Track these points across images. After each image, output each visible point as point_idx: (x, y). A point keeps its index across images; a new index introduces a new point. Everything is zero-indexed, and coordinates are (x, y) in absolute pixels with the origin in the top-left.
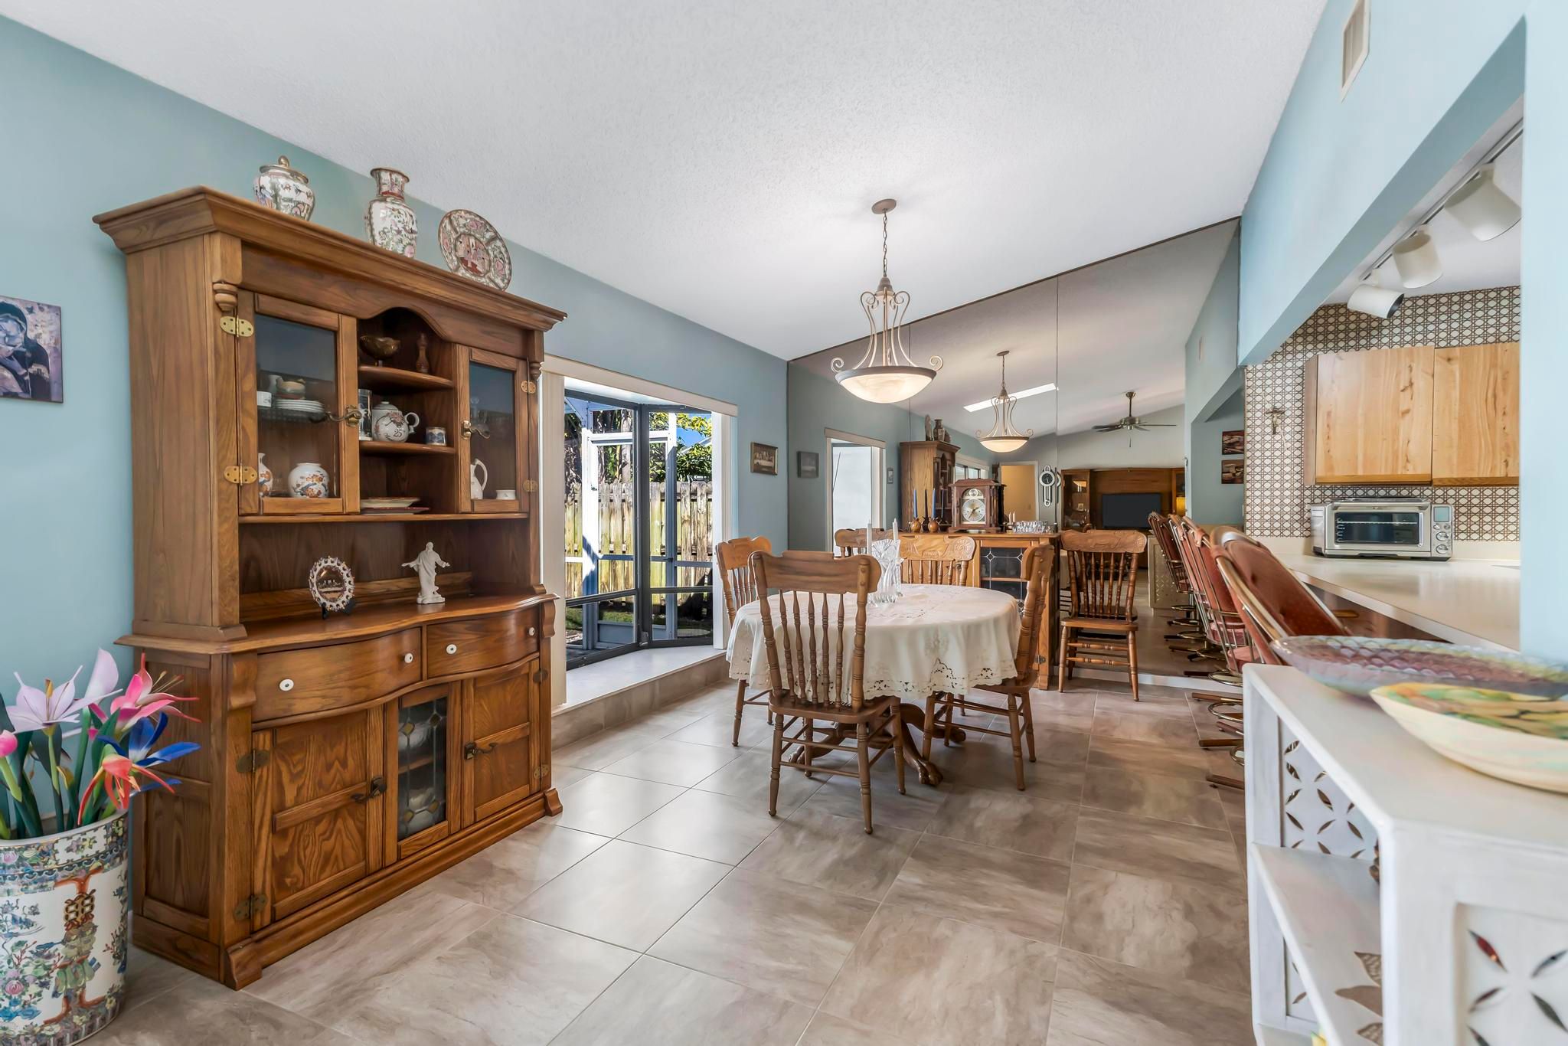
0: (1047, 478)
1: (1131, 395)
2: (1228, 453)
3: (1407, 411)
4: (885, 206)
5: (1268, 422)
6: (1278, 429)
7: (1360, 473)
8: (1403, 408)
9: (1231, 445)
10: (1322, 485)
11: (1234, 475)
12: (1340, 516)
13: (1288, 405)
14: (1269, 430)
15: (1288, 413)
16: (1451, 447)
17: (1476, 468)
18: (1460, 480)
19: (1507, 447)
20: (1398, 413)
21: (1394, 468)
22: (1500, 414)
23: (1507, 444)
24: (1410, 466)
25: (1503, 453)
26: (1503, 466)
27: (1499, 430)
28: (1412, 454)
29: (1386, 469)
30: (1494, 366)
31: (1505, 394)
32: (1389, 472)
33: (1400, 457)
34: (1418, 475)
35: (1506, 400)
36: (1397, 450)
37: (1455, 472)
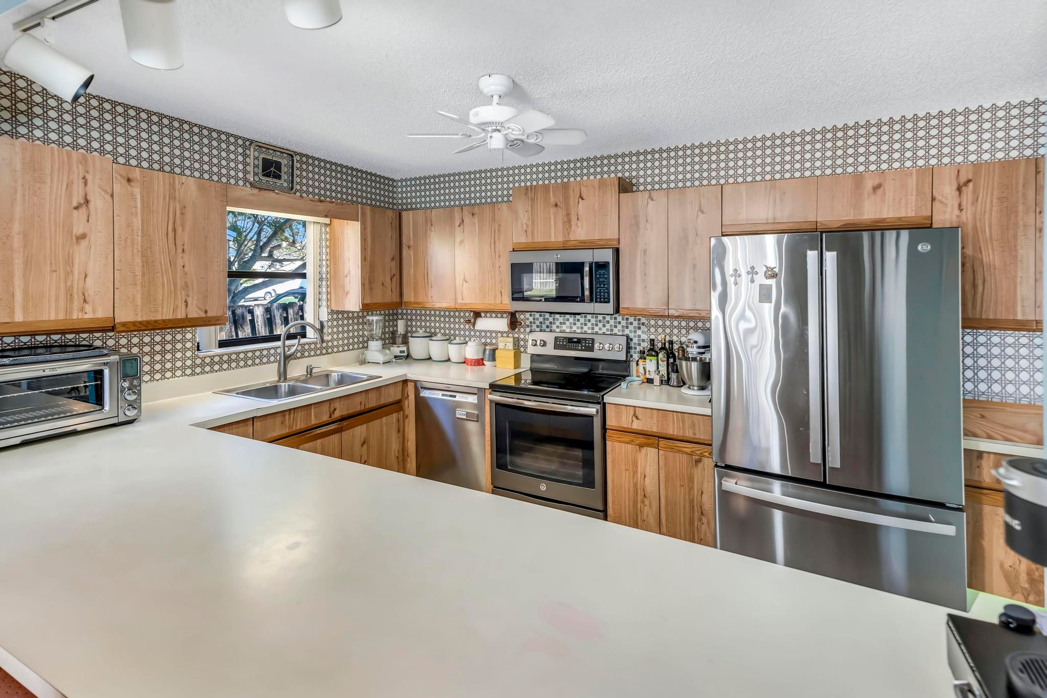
3: (83, 236)
8: (78, 230)
16: (135, 285)
17: (160, 309)
18: (145, 323)
19: (186, 286)
20: (72, 237)
21: (68, 311)
22: (180, 250)
23: (186, 283)
24: (88, 308)
25: (183, 292)
26: (184, 307)
27: (179, 268)
28: (90, 293)
29: (57, 313)
30: (172, 197)
31: (183, 230)
32: (61, 316)
33: (76, 296)
34: (99, 319)
35: (184, 236)
36: (72, 286)
37: (140, 315)
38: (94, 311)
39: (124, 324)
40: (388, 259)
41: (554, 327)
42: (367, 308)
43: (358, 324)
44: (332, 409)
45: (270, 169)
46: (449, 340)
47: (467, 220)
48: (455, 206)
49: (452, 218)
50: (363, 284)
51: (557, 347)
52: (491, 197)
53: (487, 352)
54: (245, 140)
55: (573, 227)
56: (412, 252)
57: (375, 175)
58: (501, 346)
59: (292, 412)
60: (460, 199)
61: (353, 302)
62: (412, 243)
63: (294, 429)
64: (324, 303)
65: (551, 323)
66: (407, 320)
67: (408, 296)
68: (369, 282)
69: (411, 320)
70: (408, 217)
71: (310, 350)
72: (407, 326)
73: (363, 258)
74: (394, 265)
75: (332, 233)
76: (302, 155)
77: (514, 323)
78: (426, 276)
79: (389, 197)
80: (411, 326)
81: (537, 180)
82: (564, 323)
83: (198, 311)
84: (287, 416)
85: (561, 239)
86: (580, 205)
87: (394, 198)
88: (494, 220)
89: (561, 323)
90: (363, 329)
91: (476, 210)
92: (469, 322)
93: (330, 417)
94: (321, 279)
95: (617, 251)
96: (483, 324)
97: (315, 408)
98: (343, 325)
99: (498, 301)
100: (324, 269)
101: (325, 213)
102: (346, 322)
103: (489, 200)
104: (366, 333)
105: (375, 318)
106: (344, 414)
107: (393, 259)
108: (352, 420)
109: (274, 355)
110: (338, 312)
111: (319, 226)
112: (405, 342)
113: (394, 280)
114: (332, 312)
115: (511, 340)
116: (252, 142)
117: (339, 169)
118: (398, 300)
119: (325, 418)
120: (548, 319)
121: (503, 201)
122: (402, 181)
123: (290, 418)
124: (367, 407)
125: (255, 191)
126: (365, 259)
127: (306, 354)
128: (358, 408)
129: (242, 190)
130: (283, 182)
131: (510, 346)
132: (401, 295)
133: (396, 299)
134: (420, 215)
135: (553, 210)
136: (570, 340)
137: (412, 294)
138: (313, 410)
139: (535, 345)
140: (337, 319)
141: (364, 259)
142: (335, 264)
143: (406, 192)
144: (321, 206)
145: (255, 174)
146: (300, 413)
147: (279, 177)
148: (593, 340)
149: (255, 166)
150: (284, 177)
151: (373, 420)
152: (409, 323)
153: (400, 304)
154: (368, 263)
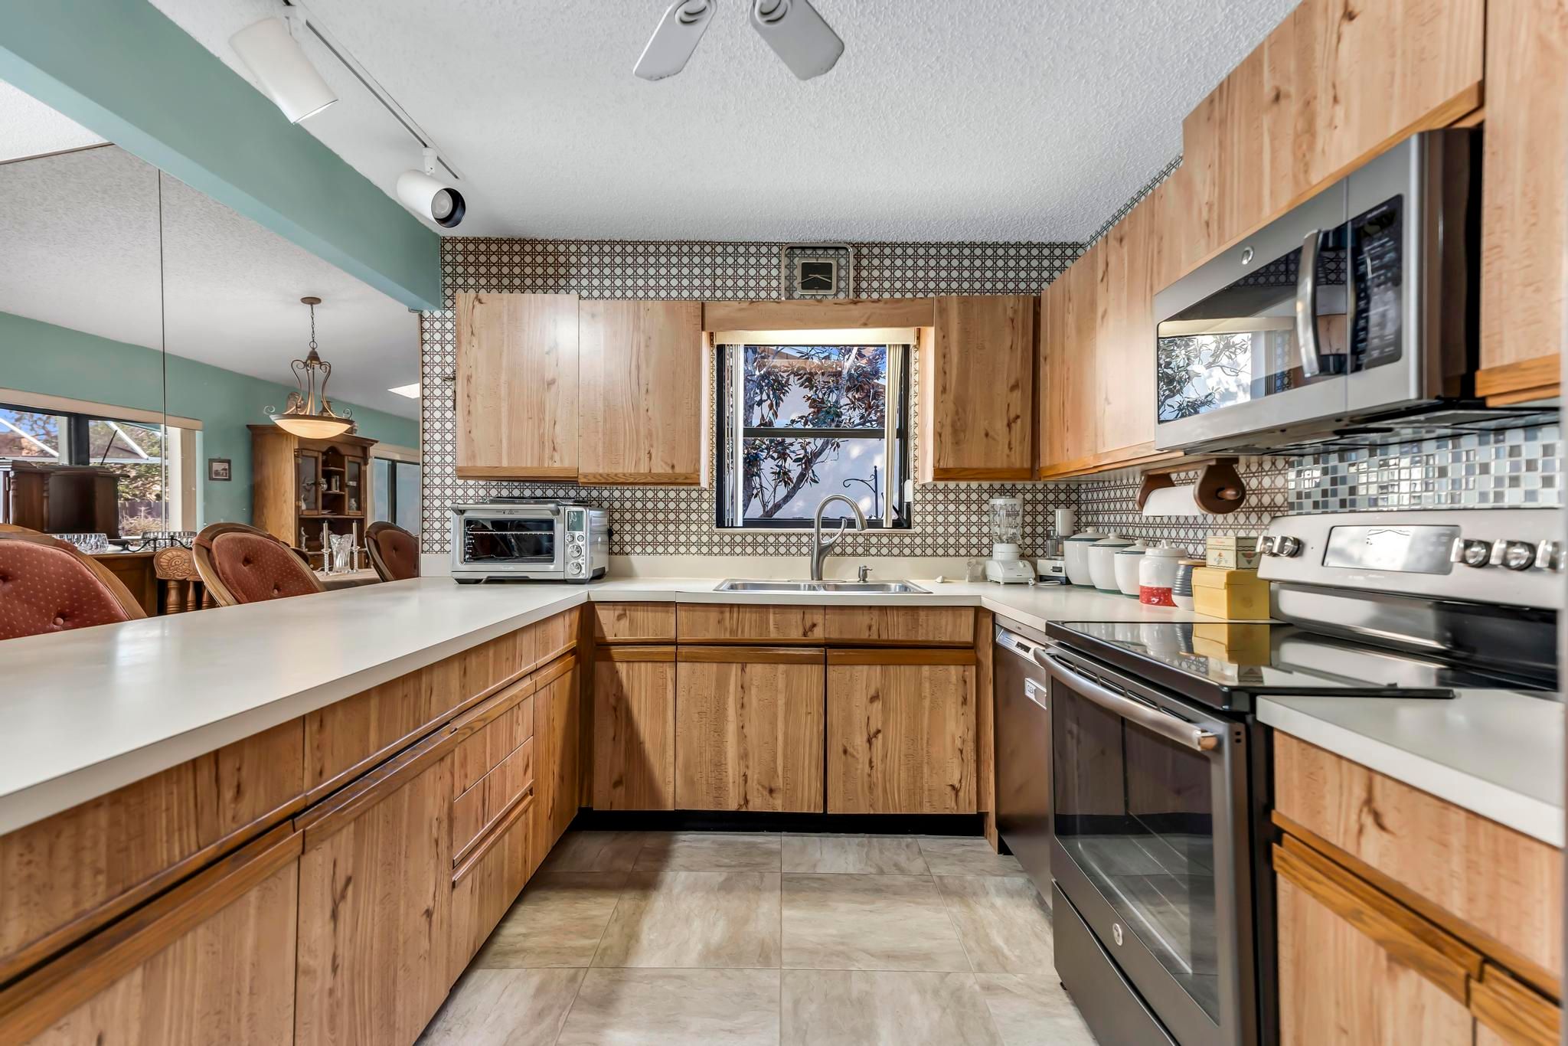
3: (552, 383)
8: (549, 376)
12: (471, 524)
16: (598, 432)
17: (621, 461)
18: (605, 476)
19: (650, 435)
20: (544, 383)
21: (541, 459)
22: (643, 390)
23: (649, 430)
24: (557, 457)
25: (646, 441)
26: (647, 459)
27: (642, 412)
28: (558, 441)
29: (532, 462)
30: (636, 328)
31: (647, 366)
32: (536, 464)
33: (547, 444)
34: (566, 469)
35: (648, 374)
36: (543, 434)
37: (601, 466)
38: (561, 460)
39: (586, 475)
40: (1001, 387)
44: (808, 624)
47: (1113, 261)
49: (1093, 268)
50: (938, 434)
56: (1048, 367)
58: (1211, 558)
59: (736, 609)
62: (1049, 350)
63: (740, 636)
68: (952, 430)
73: (941, 389)
74: (1019, 402)
78: (1063, 408)
83: (664, 466)
84: (727, 615)
93: (805, 634)
97: (774, 613)
101: (863, 320)
106: (832, 636)
107: (1015, 387)
108: (851, 652)
110: (936, 490)
113: (1017, 426)
114: (924, 490)
118: (1027, 465)
119: (795, 634)
123: (731, 618)
124: (884, 637)
126: (944, 390)
128: (864, 635)
129: (726, 306)
130: (837, 293)
132: (1034, 455)
133: (1023, 461)
138: (771, 617)
139: (1272, 552)
140: (934, 502)
145: (789, 290)
146: (748, 615)
147: (829, 287)
149: (790, 278)
150: (837, 284)
151: (900, 665)
153: (1041, 473)
154: (950, 396)
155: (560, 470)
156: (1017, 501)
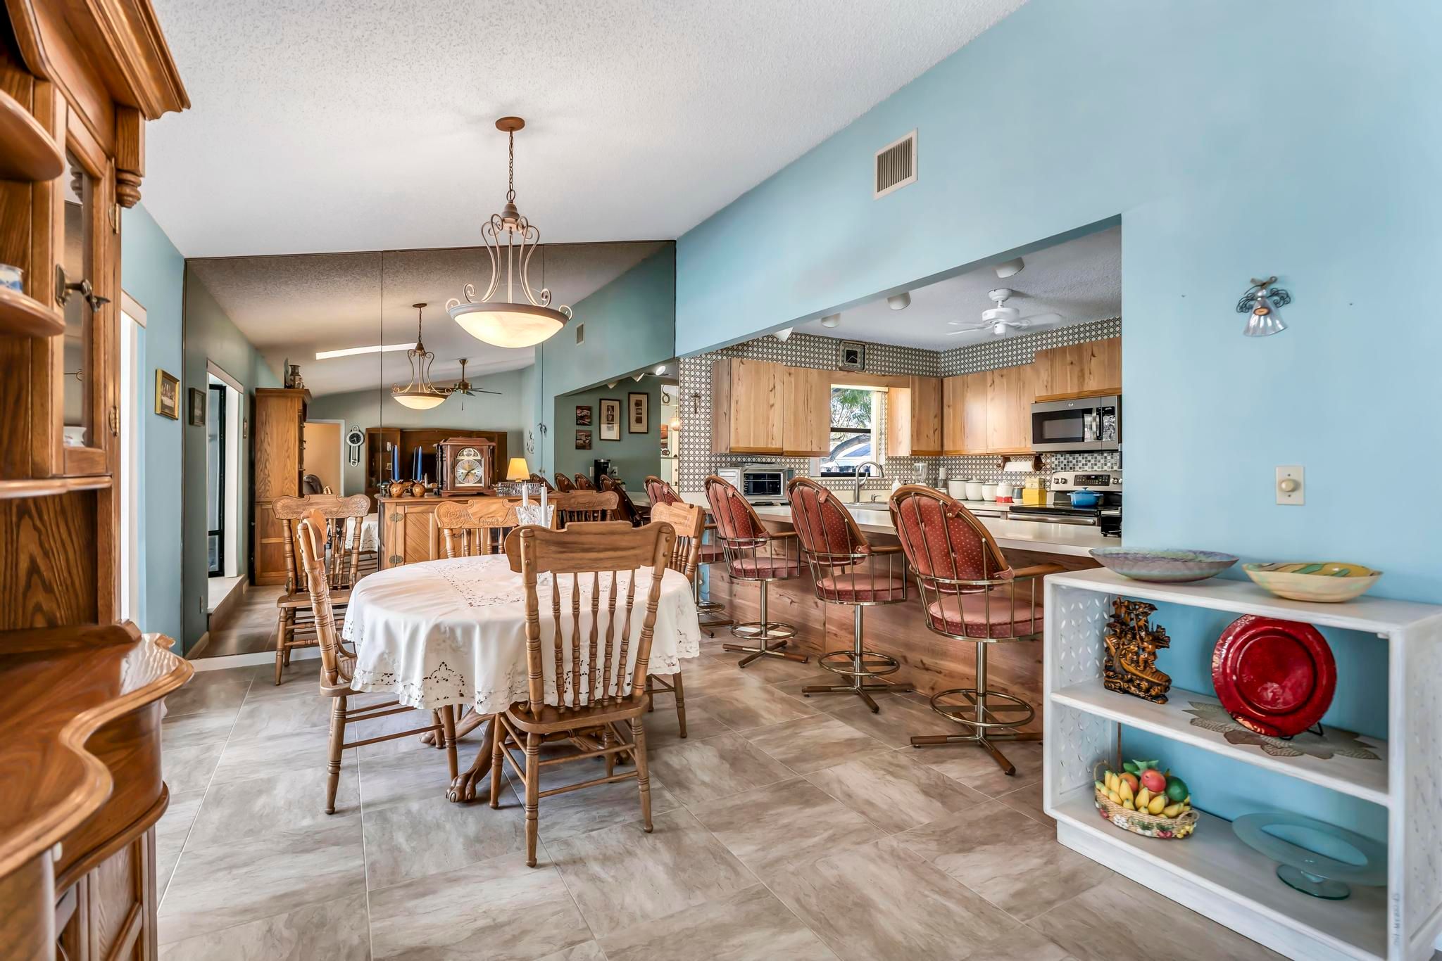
0: (355, 438)
1: (464, 362)
2: (580, 424)
3: (772, 406)
4: (511, 124)
5: (692, 404)
6: (698, 410)
7: (752, 446)
8: (771, 403)
9: (582, 418)
10: (733, 453)
11: (584, 442)
12: (747, 476)
13: (703, 392)
14: (692, 410)
15: (703, 398)
16: (791, 431)
17: (801, 445)
18: (794, 452)
20: (768, 406)
21: (767, 444)
22: (809, 412)
24: (774, 442)
26: (810, 445)
28: (775, 434)
29: (763, 444)
30: (807, 381)
32: (765, 446)
33: (769, 437)
35: (811, 404)
36: (768, 430)
37: (793, 448)
38: (776, 445)
39: (787, 452)
40: (932, 417)
41: (1077, 468)
42: (916, 455)
43: (907, 469)
45: (851, 356)
46: (983, 482)
47: (997, 381)
48: (986, 370)
49: (984, 380)
50: (912, 436)
51: (1076, 483)
52: (1017, 361)
53: (1016, 491)
54: (837, 339)
55: (1086, 381)
56: (951, 410)
57: (923, 351)
58: (1028, 485)
60: (990, 365)
61: (904, 450)
62: (951, 403)
64: (883, 452)
65: (1074, 465)
66: (948, 469)
67: (948, 446)
68: (917, 434)
69: (951, 469)
70: (948, 383)
71: (873, 485)
72: (947, 474)
74: (937, 421)
75: (889, 399)
76: (870, 344)
77: (1038, 464)
78: (963, 428)
79: (933, 367)
80: (952, 474)
81: (1057, 343)
82: (1086, 464)
83: (817, 448)
85: (1076, 390)
86: (1092, 361)
87: (937, 368)
88: (1019, 379)
89: (1083, 465)
90: (911, 474)
91: (1005, 372)
92: (999, 466)
94: (881, 434)
95: (1120, 397)
96: (1012, 467)
98: (896, 469)
99: (1023, 446)
100: (883, 426)
101: (885, 384)
102: (898, 467)
103: (1015, 363)
104: (913, 477)
105: (921, 464)
107: (935, 417)
109: (851, 485)
110: (892, 459)
111: (880, 394)
112: (946, 486)
113: (936, 433)
114: (889, 458)
115: (1037, 480)
116: (841, 341)
117: (891, 349)
118: (939, 449)
120: (1071, 462)
121: (1027, 363)
122: (944, 352)
125: (845, 373)
127: (871, 487)
129: (838, 373)
130: (858, 365)
131: (1036, 485)
132: (942, 445)
133: (938, 448)
134: (959, 380)
135: (1068, 368)
136: (1089, 477)
137: (951, 444)
139: (1057, 483)
140: (892, 465)
141: (913, 416)
142: (891, 421)
143: (948, 362)
144: (885, 380)
145: (843, 361)
147: (856, 362)
148: (1109, 476)
149: (843, 356)
150: (859, 360)
152: (950, 472)
153: (941, 452)
154: (916, 419)
155: (776, 449)
156: (926, 464)
